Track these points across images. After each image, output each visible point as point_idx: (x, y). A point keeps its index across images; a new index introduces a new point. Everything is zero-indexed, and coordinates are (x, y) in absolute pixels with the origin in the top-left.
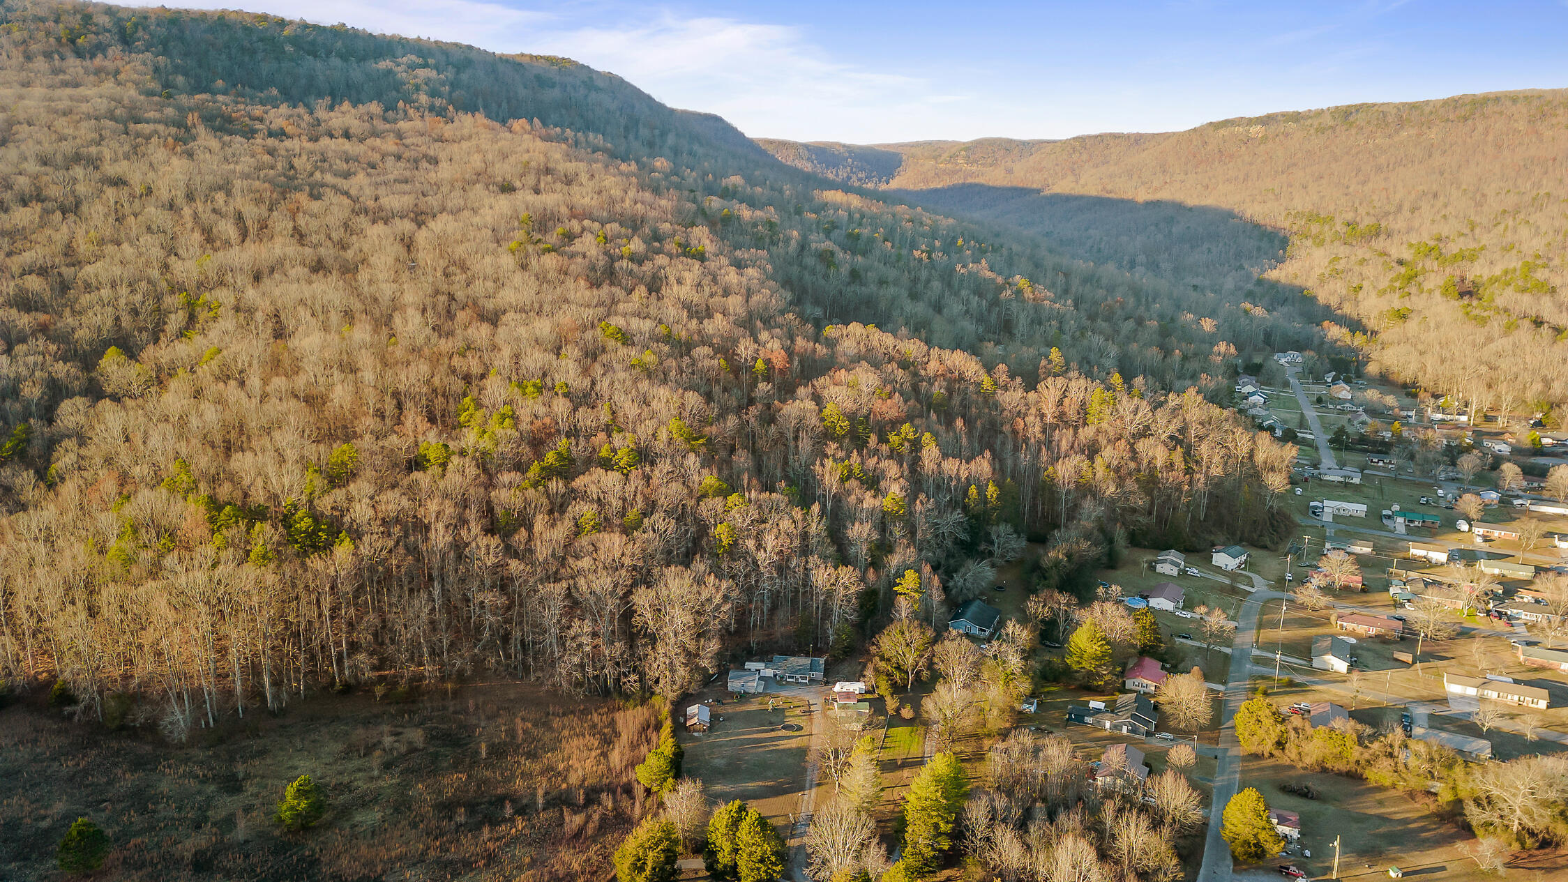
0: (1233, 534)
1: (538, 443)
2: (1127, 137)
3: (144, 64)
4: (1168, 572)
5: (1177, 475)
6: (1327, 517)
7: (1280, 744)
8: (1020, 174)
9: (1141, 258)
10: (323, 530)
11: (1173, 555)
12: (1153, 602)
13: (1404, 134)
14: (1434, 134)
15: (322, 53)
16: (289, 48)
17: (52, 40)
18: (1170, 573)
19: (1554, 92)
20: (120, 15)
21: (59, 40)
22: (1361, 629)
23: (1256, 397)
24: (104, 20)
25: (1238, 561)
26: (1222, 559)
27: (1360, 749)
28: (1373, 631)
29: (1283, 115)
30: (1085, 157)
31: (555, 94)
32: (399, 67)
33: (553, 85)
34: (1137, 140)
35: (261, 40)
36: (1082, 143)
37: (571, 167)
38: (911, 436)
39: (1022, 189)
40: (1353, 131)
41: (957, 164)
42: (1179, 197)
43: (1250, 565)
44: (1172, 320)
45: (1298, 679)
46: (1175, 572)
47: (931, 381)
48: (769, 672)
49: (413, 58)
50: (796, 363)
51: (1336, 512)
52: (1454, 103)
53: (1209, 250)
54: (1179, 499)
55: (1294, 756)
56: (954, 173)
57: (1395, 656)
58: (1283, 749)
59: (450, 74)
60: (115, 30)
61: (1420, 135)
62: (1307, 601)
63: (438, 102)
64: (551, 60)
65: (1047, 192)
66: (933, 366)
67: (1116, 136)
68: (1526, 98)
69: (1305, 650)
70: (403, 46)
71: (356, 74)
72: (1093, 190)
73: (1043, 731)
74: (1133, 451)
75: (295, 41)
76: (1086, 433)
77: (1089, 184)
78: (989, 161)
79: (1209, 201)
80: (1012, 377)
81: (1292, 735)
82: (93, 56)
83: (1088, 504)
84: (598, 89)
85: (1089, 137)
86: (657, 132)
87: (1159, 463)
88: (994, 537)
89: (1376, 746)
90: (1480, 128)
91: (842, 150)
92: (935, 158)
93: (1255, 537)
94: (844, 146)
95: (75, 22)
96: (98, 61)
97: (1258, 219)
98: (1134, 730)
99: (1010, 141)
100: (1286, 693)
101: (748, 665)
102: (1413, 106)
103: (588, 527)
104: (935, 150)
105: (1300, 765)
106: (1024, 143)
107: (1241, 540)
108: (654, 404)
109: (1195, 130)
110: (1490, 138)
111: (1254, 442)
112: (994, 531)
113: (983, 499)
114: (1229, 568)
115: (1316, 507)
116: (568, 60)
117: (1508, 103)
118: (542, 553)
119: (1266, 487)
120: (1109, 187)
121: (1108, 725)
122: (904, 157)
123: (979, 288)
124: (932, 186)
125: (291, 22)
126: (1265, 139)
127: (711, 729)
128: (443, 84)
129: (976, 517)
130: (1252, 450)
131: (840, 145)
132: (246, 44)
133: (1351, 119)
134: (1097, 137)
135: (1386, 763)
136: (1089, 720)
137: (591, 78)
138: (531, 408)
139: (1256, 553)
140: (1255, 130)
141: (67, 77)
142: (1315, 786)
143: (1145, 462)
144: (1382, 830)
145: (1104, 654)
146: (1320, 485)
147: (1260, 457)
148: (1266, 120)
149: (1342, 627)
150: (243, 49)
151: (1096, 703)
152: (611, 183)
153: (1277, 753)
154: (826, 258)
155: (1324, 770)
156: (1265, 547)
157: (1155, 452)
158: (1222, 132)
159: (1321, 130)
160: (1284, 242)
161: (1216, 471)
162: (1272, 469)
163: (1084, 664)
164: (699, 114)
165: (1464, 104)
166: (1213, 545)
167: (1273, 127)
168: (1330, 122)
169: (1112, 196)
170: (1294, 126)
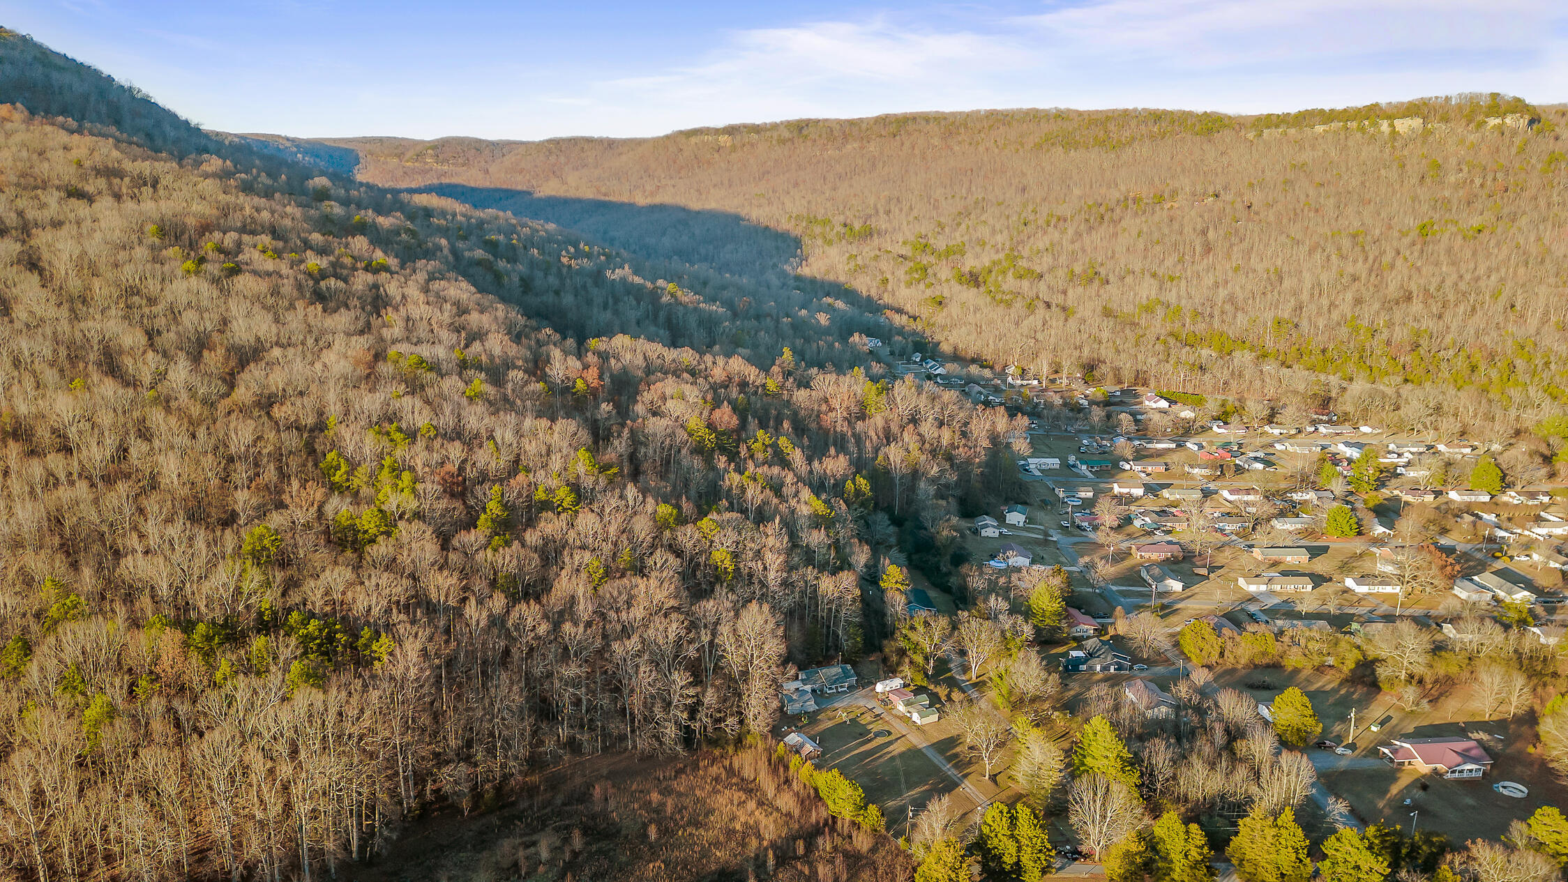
2: (600, 141)
4: (991, 534)
6: (1037, 472)
7: (1221, 653)
8: (496, 176)
11: (989, 520)
12: (1012, 562)
13: (849, 146)
14: (872, 147)
19: (952, 114)
25: (1024, 517)
26: (1014, 518)
28: (1163, 556)
29: (745, 126)
30: (562, 159)
34: (610, 145)
39: (507, 191)
40: (809, 143)
41: (426, 163)
42: (681, 201)
43: (1030, 519)
46: (997, 534)
48: (807, 688)
51: (1039, 467)
52: (883, 121)
55: (1232, 659)
56: (424, 172)
57: (1195, 572)
58: (1223, 656)
61: (862, 148)
65: (537, 195)
67: (589, 140)
68: (935, 119)
69: (1138, 579)
72: (589, 194)
78: (460, 161)
79: (712, 205)
85: (563, 140)
90: (907, 144)
91: (288, 144)
92: (398, 155)
94: (293, 140)
97: (764, 222)
98: (1120, 668)
99: (475, 141)
101: (786, 686)
102: (852, 123)
104: (395, 147)
105: (1240, 667)
110: (917, 151)
114: (1024, 525)
115: (1024, 466)
117: (923, 123)
121: (1098, 668)
122: (361, 155)
126: (734, 148)
133: (805, 132)
136: (1084, 667)
140: (724, 139)
144: (1331, 700)
148: (731, 130)
149: (1141, 556)
151: (1075, 653)
153: (1220, 661)
155: (1256, 666)
158: (693, 140)
159: (782, 142)
160: (798, 242)
165: (891, 123)
167: (739, 137)
168: (787, 134)
169: (611, 198)
170: (756, 136)
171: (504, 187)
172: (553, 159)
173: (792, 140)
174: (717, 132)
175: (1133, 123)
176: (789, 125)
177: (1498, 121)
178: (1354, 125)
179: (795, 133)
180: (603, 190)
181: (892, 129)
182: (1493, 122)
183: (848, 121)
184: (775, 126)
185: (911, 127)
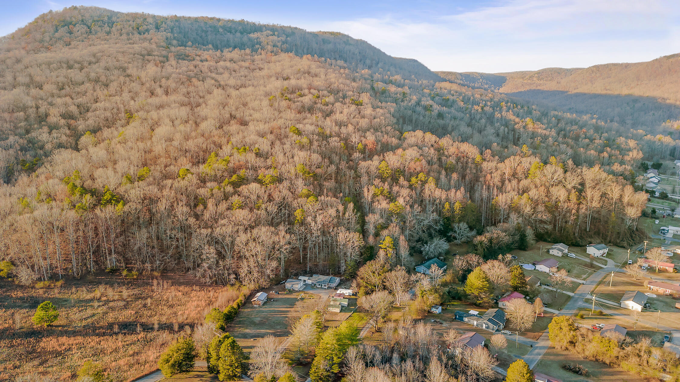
0: (605, 239)
1: (234, 171)
3: (162, 36)
4: (556, 254)
5: (572, 205)
6: (669, 235)
7: (572, 343)
8: (564, 84)
9: (617, 119)
10: (114, 200)
11: (560, 246)
12: (539, 267)
15: (233, 31)
16: (221, 30)
17: (131, 28)
18: (557, 255)
20: (157, 18)
21: (133, 28)
22: (661, 290)
23: (654, 179)
24: (150, 20)
25: (601, 252)
26: (592, 250)
27: (619, 349)
28: (669, 291)
30: (598, 75)
31: (330, 46)
32: (262, 37)
33: (330, 43)
34: (626, 66)
35: (210, 27)
36: (597, 68)
37: (318, 70)
38: (423, 179)
41: (533, 80)
43: (609, 255)
44: (614, 140)
45: (606, 312)
46: (560, 254)
47: (448, 157)
48: (309, 282)
49: (269, 32)
50: (379, 146)
51: (676, 233)
53: (654, 114)
54: (570, 217)
55: (580, 350)
56: (531, 84)
57: (676, 306)
58: (574, 346)
59: (283, 38)
60: (154, 24)
62: (632, 273)
63: (275, 49)
64: (332, 33)
66: (452, 150)
67: (615, 65)
69: (617, 297)
70: (266, 28)
71: (245, 39)
73: (437, 322)
74: (548, 191)
75: (224, 27)
76: (524, 183)
77: (598, 88)
78: (549, 78)
80: (493, 156)
81: (580, 338)
82: (144, 34)
83: (513, 216)
84: (350, 44)
85: (601, 65)
86: (374, 62)
87: (562, 199)
88: (457, 229)
89: (629, 349)
92: (523, 78)
93: (618, 241)
94: (479, 74)
95: (139, 21)
96: (146, 35)
98: (488, 327)
99: (561, 69)
100: (596, 318)
101: (300, 278)
103: (235, 207)
104: (523, 75)
106: (567, 70)
107: (610, 242)
108: (295, 158)
109: (656, 60)
111: (623, 191)
112: (456, 226)
113: (452, 210)
114: (596, 256)
115: (664, 230)
116: (340, 33)
118: (207, 216)
119: (626, 214)
120: (608, 88)
121: (475, 323)
122: (508, 78)
123: (506, 123)
124: (520, 90)
125: (223, 20)
127: (265, 304)
128: (278, 42)
129: (448, 219)
130: (621, 196)
131: (476, 73)
132: (204, 29)
134: (605, 65)
135: (634, 360)
136: (466, 319)
137: (348, 40)
138: (239, 158)
139: (615, 249)
141: (132, 41)
142: (585, 369)
143: (554, 198)
145: (484, 287)
146: (672, 220)
147: (626, 200)
149: (650, 288)
150: (203, 31)
151: (473, 312)
152: (332, 77)
153: (570, 348)
154: (427, 108)
155: (597, 360)
156: (623, 247)
157: (559, 193)
158: (671, 60)
161: (595, 204)
162: (632, 205)
163: (473, 291)
164: (407, 59)
166: (591, 243)
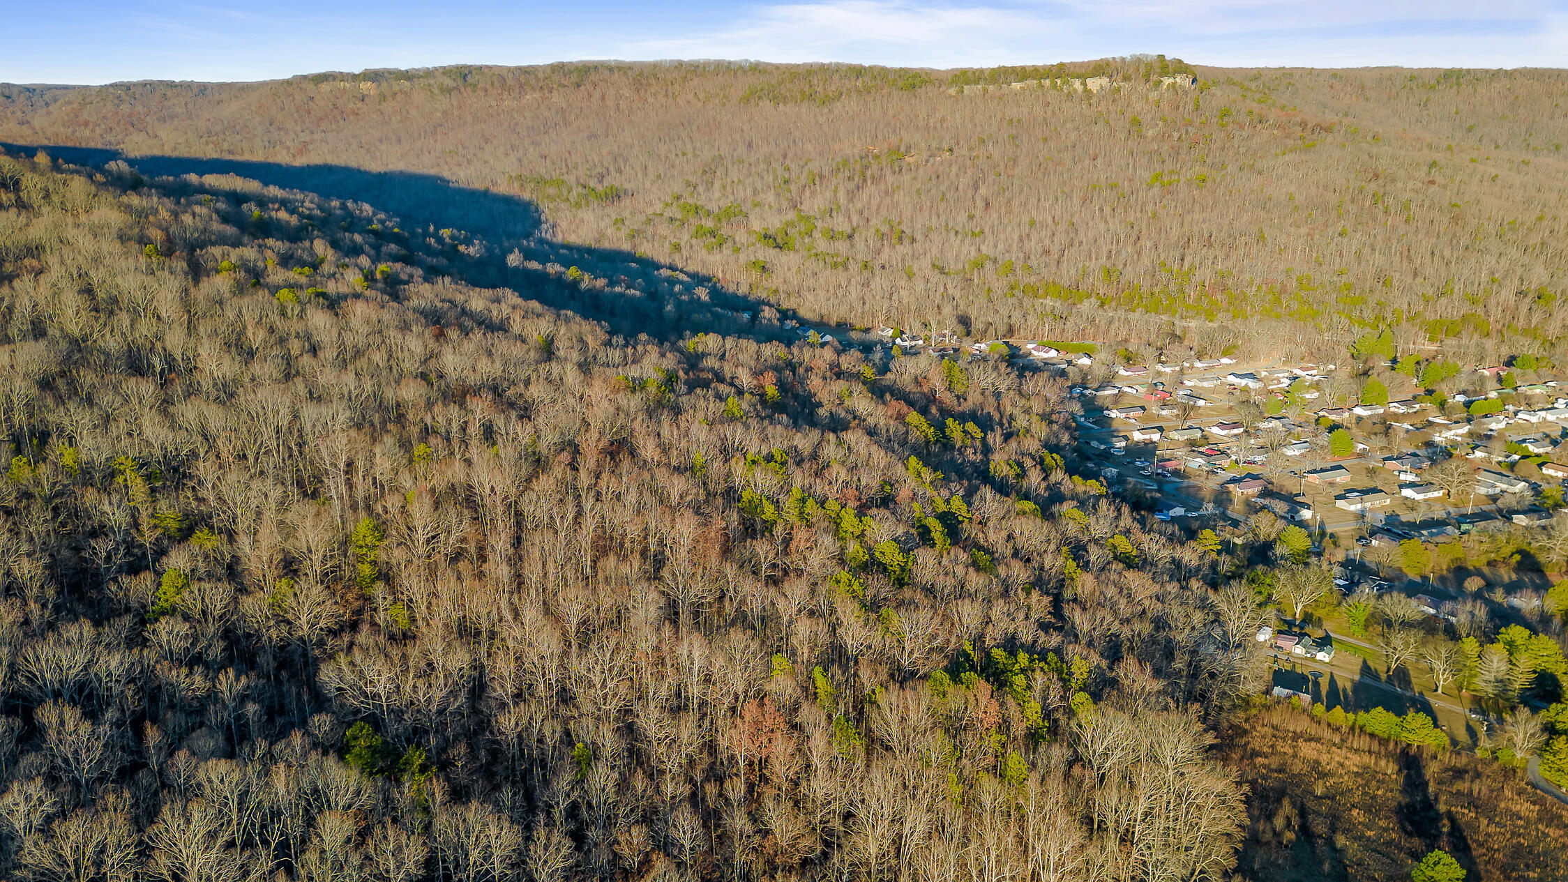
40: (480, 93)
52: (561, 69)
61: (544, 98)
68: (619, 68)
126: (383, 97)
133: (471, 80)
140: (367, 87)
148: (373, 76)
158: (325, 87)
159: (446, 90)
167: (384, 84)
168: (448, 82)
169: (239, 158)
170: (407, 84)
171: (70, 144)
172: (125, 109)
173: (457, 88)
174: (355, 77)
175: (836, 77)
176: (448, 71)
177: (1171, 80)
178: (1047, 82)
179: (460, 82)
180: (225, 146)
181: (574, 78)
182: (1167, 81)
183: (520, 68)
184: (429, 73)
185: (594, 77)
